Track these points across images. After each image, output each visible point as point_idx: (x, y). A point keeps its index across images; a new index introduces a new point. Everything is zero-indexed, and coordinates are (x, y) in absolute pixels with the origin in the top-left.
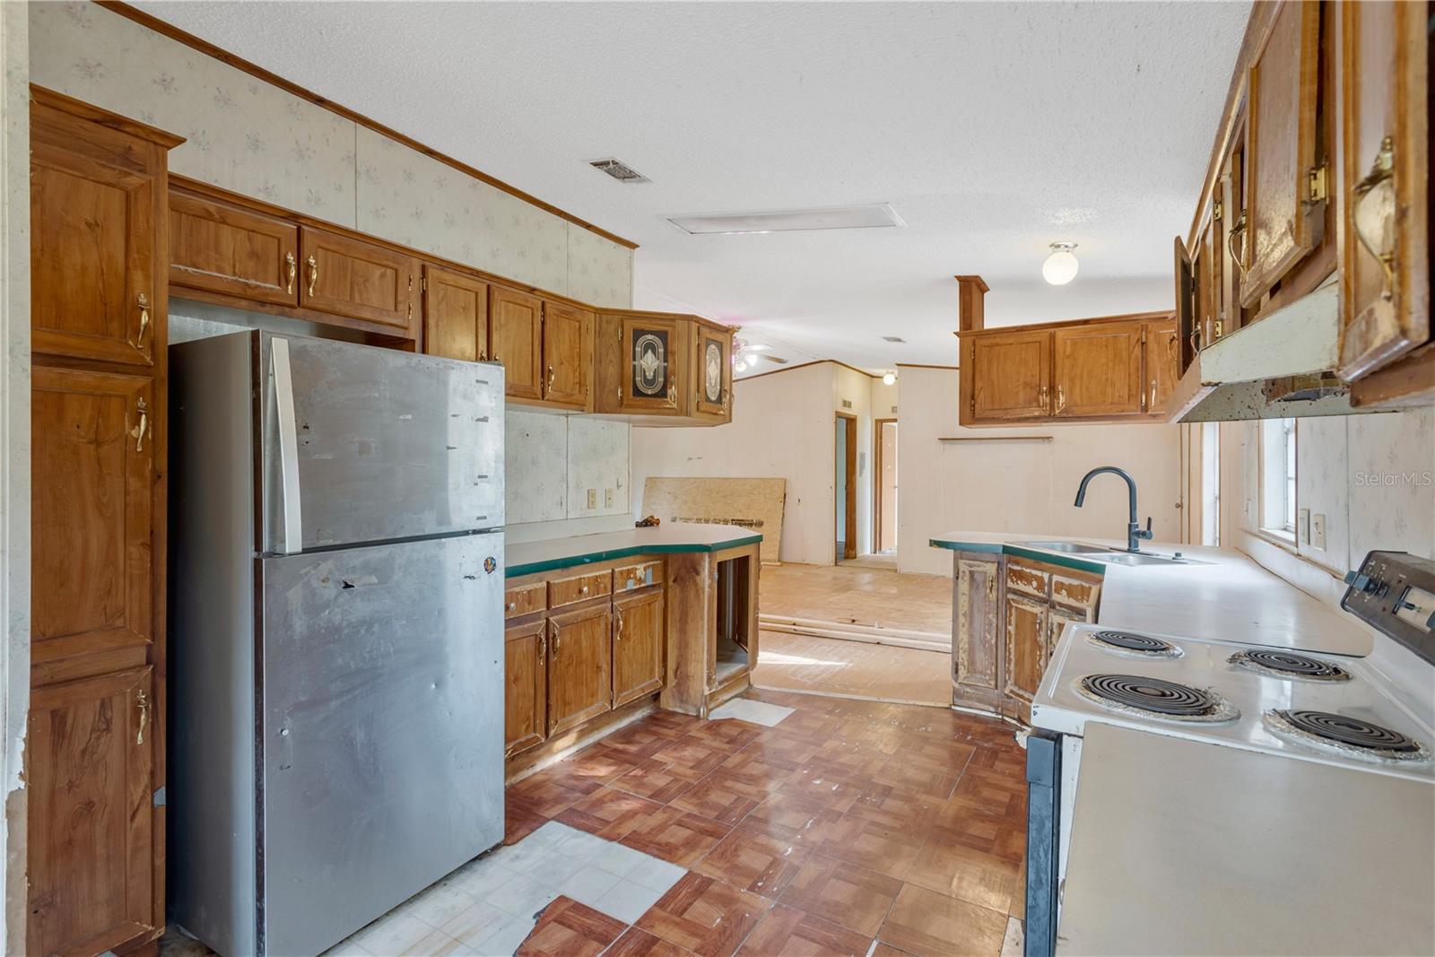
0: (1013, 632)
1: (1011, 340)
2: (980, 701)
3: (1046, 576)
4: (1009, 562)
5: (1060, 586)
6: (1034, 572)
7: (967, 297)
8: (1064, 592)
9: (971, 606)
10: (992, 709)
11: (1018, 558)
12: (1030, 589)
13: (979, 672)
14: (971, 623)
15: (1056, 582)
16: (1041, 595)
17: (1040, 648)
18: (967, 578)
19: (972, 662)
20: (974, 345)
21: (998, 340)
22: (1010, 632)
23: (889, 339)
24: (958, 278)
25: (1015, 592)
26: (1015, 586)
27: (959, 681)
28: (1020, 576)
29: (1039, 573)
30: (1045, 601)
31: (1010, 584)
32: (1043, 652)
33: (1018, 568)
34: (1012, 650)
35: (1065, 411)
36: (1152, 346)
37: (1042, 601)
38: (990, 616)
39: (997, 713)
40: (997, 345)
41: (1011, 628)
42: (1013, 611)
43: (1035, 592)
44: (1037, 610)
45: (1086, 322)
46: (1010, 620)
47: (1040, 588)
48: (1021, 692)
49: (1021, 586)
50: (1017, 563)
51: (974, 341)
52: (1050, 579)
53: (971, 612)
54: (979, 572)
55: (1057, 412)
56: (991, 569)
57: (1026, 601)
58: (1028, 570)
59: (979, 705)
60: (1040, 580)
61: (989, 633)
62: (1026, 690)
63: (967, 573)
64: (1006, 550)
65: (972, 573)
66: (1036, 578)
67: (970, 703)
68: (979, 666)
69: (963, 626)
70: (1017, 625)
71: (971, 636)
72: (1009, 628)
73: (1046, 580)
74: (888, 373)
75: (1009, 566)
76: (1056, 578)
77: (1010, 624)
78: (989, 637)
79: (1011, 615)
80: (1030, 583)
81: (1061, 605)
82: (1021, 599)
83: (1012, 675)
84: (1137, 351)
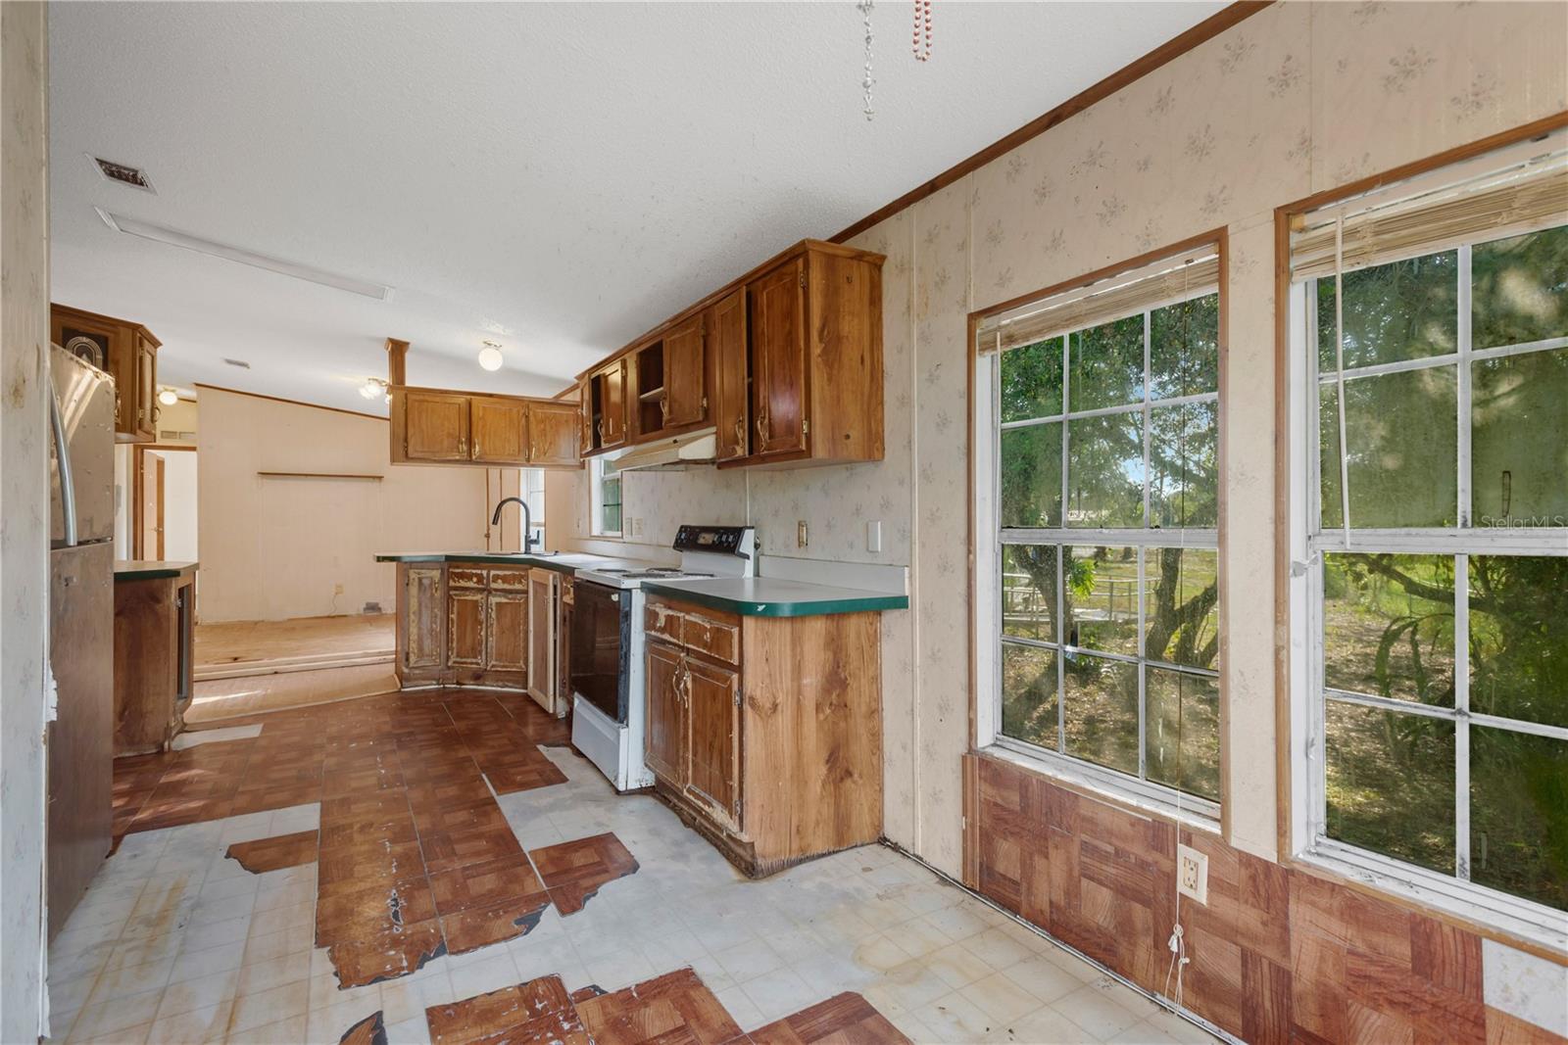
0: (455, 619)
1: (437, 399)
2: (424, 679)
3: (485, 573)
4: (450, 567)
5: (496, 578)
6: (474, 571)
7: (399, 358)
8: (500, 581)
9: (420, 605)
10: (434, 682)
11: (459, 564)
12: (471, 584)
13: (427, 656)
14: (420, 619)
15: (494, 575)
16: (480, 586)
17: (481, 624)
18: (416, 583)
19: (421, 649)
20: (406, 398)
21: (427, 398)
22: (452, 620)
23: (230, 362)
24: (391, 341)
25: (456, 588)
26: (457, 584)
27: (411, 665)
28: (461, 576)
29: (479, 572)
30: (484, 590)
31: (452, 583)
32: (484, 625)
33: (460, 571)
34: (455, 633)
35: (480, 457)
36: (532, 418)
37: (480, 591)
38: (436, 610)
39: (439, 684)
40: (427, 401)
41: (453, 616)
42: (455, 603)
43: (476, 585)
44: (478, 597)
45: (491, 395)
46: (452, 610)
47: (480, 581)
48: (463, 660)
49: (463, 583)
50: (458, 567)
51: (406, 395)
52: (488, 574)
53: (420, 610)
54: (427, 578)
55: (474, 457)
56: (436, 574)
57: (468, 593)
58: (469, 571)
59: (424, 682)
60: (480, 577)
61: (436, 623)
62: (468, 658)
63: (417, 580)
64: (448, 558)
65: (420, 580)
66: (476, 575)
67: (416, 683)
68: (427, 650)
69: (413, 621)
70: (458, 613)
71: (420, 629)
72: (452, 616)
73: (485, 575)
74: (166, 390)
75: (451, 570)
76: (492, 573)
77: (452, 613)
78: (434, 626)
79: (453, 605)
80: (471, 580)
81: (496, 590)
82: (462, 592)
83: (455, 651)
84: (524, 420)
